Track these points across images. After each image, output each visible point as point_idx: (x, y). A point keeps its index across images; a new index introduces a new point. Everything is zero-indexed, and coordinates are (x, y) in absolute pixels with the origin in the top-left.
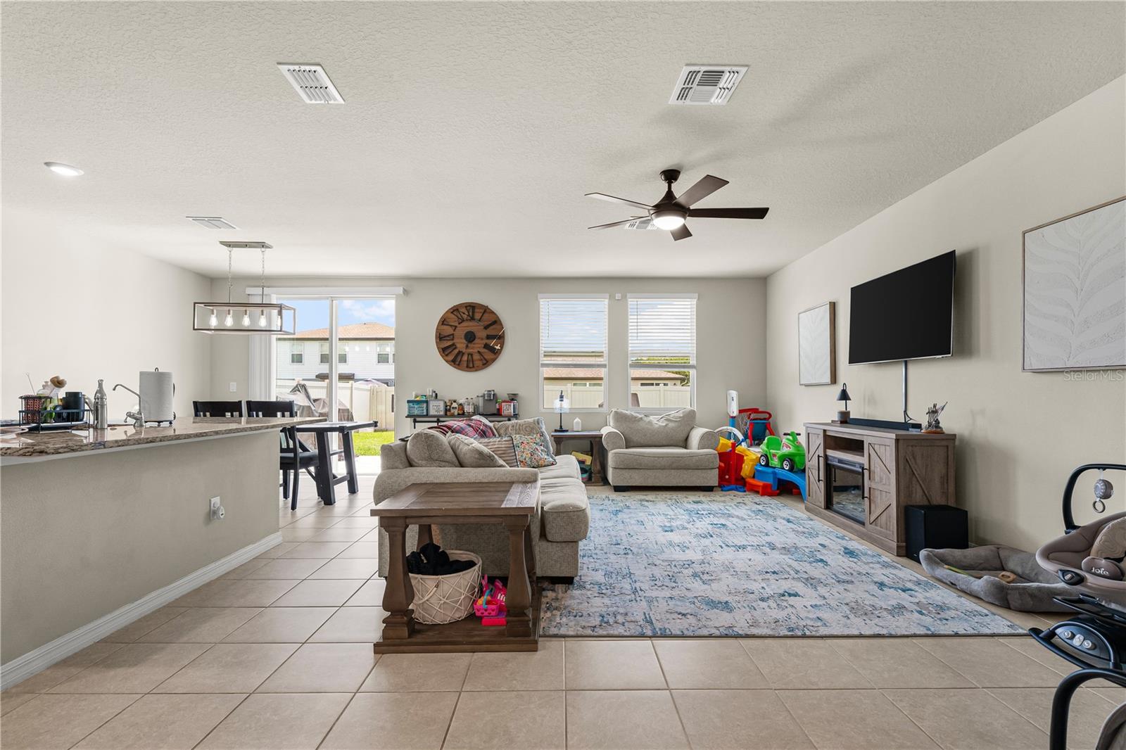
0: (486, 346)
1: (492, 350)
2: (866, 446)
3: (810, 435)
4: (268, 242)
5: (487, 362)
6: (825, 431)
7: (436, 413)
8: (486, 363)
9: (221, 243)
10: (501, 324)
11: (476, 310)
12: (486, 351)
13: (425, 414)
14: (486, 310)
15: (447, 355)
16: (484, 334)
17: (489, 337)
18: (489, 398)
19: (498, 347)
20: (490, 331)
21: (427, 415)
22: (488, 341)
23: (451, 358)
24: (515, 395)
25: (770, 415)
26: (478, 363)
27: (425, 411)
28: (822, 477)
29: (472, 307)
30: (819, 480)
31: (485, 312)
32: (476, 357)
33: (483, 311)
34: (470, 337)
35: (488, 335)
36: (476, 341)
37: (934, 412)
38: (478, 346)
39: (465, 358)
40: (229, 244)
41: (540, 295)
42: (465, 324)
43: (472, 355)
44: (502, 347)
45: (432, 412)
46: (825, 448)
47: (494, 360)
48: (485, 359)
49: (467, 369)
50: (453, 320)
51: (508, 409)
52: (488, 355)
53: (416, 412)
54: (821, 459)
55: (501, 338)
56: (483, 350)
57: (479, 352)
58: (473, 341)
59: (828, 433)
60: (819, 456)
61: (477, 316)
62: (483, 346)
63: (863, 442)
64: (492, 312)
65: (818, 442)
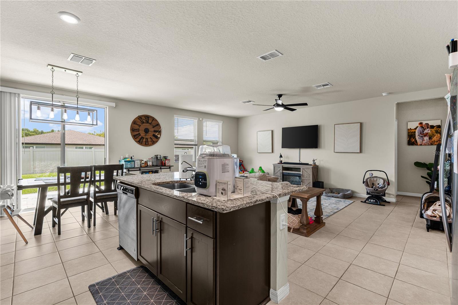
0: (154, 135)
1: (157, 137)
2: (301, 169)
3: (275, 167)
5: (154, 142)
6: (282, 166)
7: (138, 166)
8: (154, 143)
10: (160, 126)
11: (149, 119)
12: (153, 137)
13: (134, 167)
14: (154, 119)
15: (136, 139)
16: (153, 129)
17: (155, 131)
18: (160, 159)
20: (155, 129)
22: (155, 133)
23: (138, 140)
25: (243, 161)
26: (150, 143)
28: (282, 178)
29: (147, 117)
30: (281, 179)
31: (153, 119)
32: (149, 140)
33: (152, 119)
34: (147, 131)
36: (149, 133)
37: (314, 161)
38: (150, 135)
39: (144, 140)
41: (175, 115)
42: (144, 124)
43: (147, 139)
44: (160, 136)
45: (136, 166)
46: (283, 170)
47: (157, 141)
48: (153, 141)
49: (145, 145)
50: (139, 122)
51: (167, 163)
52: (154, 140)
53: (129, 166)
54: (282, 174)
55: (160, 132)
56: (152, 137)
57: (151, 138)
58: (148, 132)
60: (281, 173)
61: (150, 121)
62: (152, 135)
63: (300, 168)
64: (156, 120)
65: (279, 169)
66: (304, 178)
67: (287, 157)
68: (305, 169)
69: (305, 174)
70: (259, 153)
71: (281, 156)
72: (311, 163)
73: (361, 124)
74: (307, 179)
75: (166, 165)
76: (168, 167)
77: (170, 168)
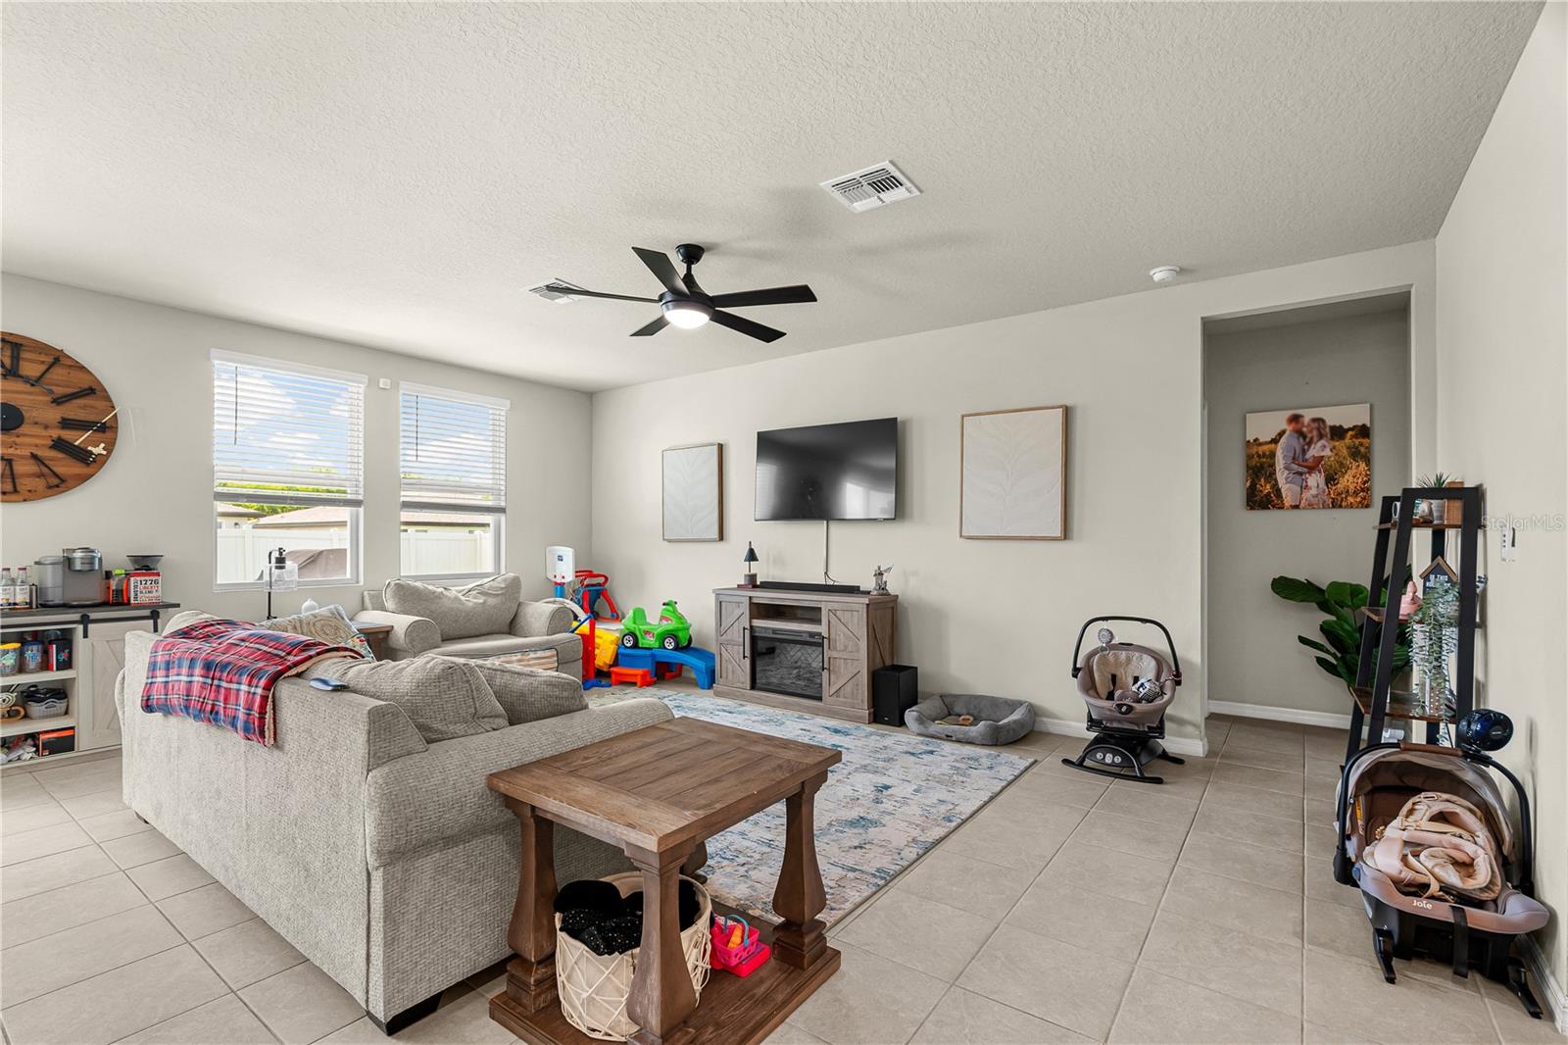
0: (62, 445)
1: (82, 456)
2: (824, 613)
3: (723, 604)
5: (63, 481)
6: (750, 598)
8: (57, 484)
10: (108, 399)
11: (24, 355)
12: (59, 455)
14: (61, 359)
16: (55, 414)
17: (70, 424)
18: (87, 567)
19: (99, 450)
20: (75, 410)
22: (67, 435)
25: (606, 579)
26: (25, 484)
28: (747, 654)
29: (9, 345)
30: (744, 657)
31: (57, 360)
32: (26, 468)
33: (50, 359)
35: (64, 419)
36: (24, 429)
38: (30, 441)
41: (214, 352)
43: (10, 462)
44: (110, 448)
46: (751, 618)
47: (83, 478)
48: (56, 475)
51: (141, 591)
52: (65, 466)
54: (747, 632)
55: (107, 430)
56: (48, 454)
57: (34, 456)
58: (17, 428)
59: (755, 601)
60: (744, 629)
61: (30, 370)
62: (48, 442)
63: (820, 608)
64: (80, 368)
65: (738, 612)
66: (834, 654)
67: (779, 560)
68: (838, 613)
69: (840, 636)
70: (669, 541)
71: (752, 556)
72: (868, 583)
73: (1067, 412)
74: (845, 655)
75: (129, 603)
76: (147, 612)
77: (154, 616)
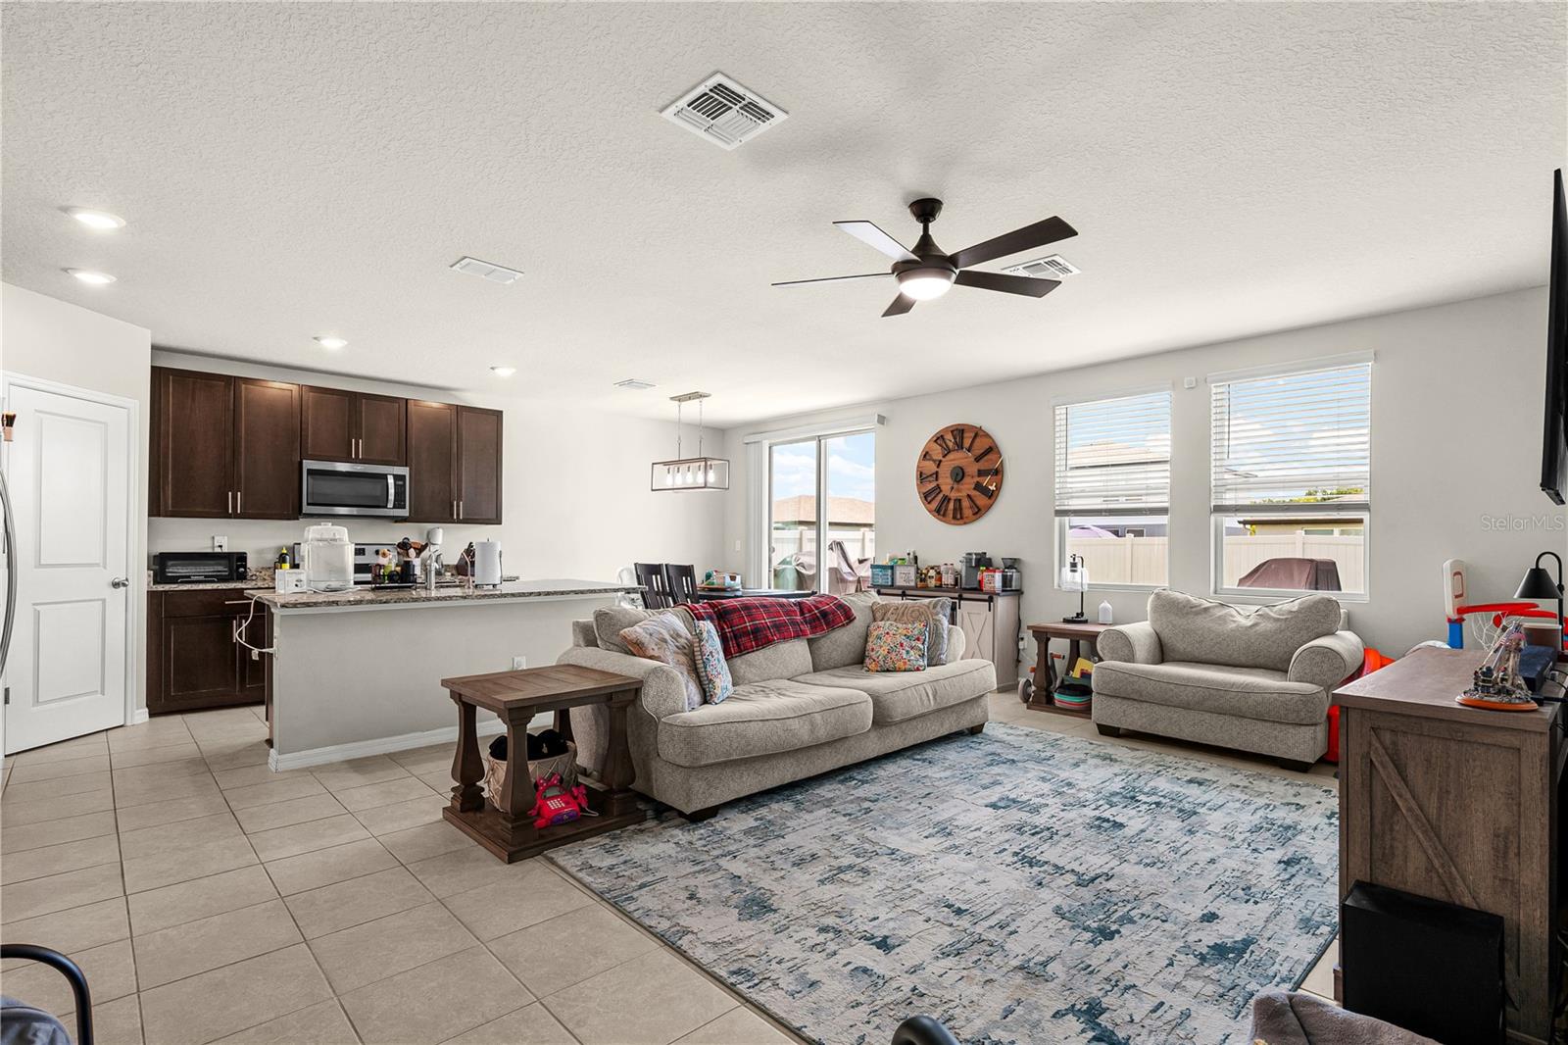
0: (978, 487)
1: (987, 492)
4: (701, 390)
5: (979, 510)
7: (905, 584)
8: (979, 512)
9: (672, 398)
10: (999, 452)
11: (965, 435)
12: (978, 493)
13: (890, 584)
14: (978, 433)
15: (929, 503)
16: (975, 468)
17: (981, 473)
19: (992, 488)
20: (983, 465)
21: (892, 586)
22: (980, 479)
23: (934, 505)
24: (1015, 560)
26: (967, 512)
27: (890, 579)
29: (959, 432)
31: (976, 436)
32: (966, 503)
33: (973, 435)
34: (959, 475)
35: (979, 471)
36: (965, 480)
38: (967, 487)
39: (951, 506)
40: (680, 399)
42: (951, 456)
43: (960, 500)
44: (999, 487)
45: (899, 582)
47: (989, 507)
48: (978, 507)
49: (953, 522)
50: (937, 452)
51: (991, 582)
52: (981, 500)
53: (880, 582)
55: (998, 472)
56: (974, 493)
57: (969, 496)
58: (962, 479)
61: (967, 443)
62: (973, 486)
64: (987, 435)
75: (982, 590)
76: (986, 597)
77: (990, 600)
